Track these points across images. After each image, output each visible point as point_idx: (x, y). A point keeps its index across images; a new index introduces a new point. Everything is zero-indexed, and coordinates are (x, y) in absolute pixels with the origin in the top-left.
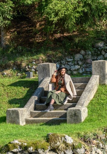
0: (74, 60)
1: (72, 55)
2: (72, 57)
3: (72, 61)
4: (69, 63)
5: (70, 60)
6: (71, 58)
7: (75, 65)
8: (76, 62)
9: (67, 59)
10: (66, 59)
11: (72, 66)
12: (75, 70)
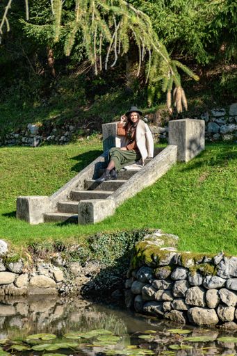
0: (228, 115)
1: (224, 106)
2: (223, 109)
3: (222, 116)
4: (217, 120)
5: (219, 114)
6: (222, 111)
7: (228, 123)
8: (230, 118)
9: (213, 112)
10: (210, 113)
11: (223, 126)
12: (228, 133)
